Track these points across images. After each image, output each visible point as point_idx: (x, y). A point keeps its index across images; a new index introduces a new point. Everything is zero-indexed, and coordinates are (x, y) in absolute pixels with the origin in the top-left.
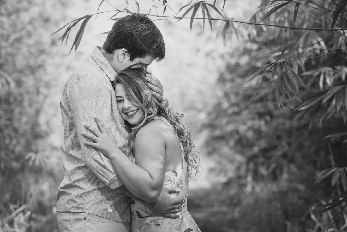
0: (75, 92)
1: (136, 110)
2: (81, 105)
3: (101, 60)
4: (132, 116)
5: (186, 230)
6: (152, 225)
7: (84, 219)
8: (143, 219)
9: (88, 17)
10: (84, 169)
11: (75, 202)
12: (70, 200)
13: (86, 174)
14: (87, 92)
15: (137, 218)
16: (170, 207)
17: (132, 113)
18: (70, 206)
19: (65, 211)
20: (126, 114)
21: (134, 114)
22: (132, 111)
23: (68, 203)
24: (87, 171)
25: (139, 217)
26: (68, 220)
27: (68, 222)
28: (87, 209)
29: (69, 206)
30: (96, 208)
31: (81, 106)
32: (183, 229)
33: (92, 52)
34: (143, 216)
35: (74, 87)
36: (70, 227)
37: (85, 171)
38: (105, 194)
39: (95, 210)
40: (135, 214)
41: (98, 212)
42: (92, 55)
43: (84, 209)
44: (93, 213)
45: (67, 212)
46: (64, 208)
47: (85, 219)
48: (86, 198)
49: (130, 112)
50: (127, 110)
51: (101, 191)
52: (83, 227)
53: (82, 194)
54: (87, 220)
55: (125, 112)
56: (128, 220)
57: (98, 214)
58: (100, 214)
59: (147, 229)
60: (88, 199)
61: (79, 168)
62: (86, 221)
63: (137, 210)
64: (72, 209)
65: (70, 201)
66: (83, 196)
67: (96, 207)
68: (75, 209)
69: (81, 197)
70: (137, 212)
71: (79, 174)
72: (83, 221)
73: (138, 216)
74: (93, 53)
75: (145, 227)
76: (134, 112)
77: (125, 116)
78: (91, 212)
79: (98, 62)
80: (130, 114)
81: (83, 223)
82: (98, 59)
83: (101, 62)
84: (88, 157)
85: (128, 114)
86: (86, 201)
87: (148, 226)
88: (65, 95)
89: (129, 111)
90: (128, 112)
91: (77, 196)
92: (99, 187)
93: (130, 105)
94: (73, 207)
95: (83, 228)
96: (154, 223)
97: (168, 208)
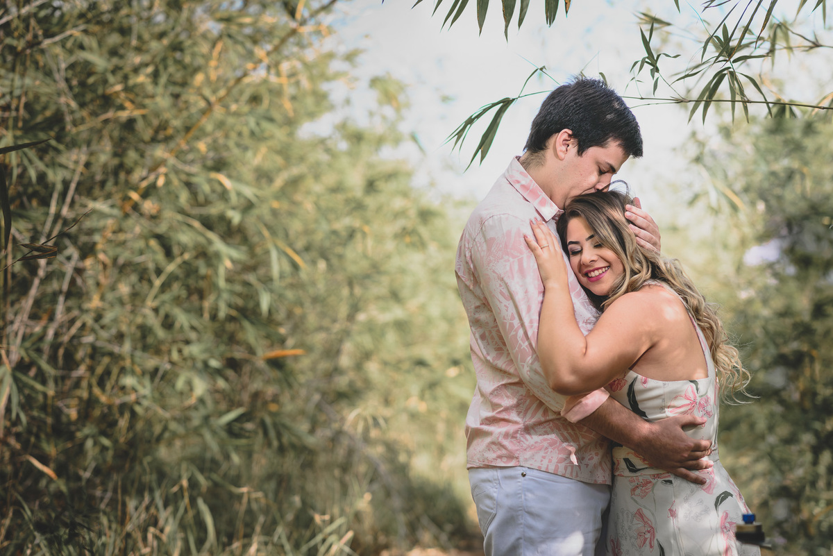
0: (480, 248)
1: (605, 267)
2: (494, 272)
3: (523, 182)
4: (598, 279)
5: (722, 494)
6: (656, 483)
7: (521, 476)
8: (638, 474)
9: (506, 103)
10: (515, 387)
11: (504, 447)
12: (493, 443)
13: (521, 397)
14: (501, 246)
15: (627, 473)
16: (686, 455)
17: (597, 273)
18: (494, 455)
19: (484, 465)
20: (586, 275)
21: (600, 274)
22: (598, 269)
23: (489, 450)
24: (522, 391)
25: (631, 471)
26: (490, 479)
27: (491, 484)
28: (526, 460)
29: (491, 455)
30: (544, 457)
31: (495, 274)
32: (714, 491)
33: (506, 168)
34: (638, 467)
35: (476, 240)
36: (495, 492)
37: (518, 392)
38: (560, 430)
39: (542, 461)
40: (623, 465)
41: (548, 465)
42: (507, 175)
43: (521, 459)
44: (539, 467)
45: (488, 467)
46: (481, 460)
47: (524, 475)
48: (524, 440)
49: (593, 271)
50: (587, 266)
51: (551, 425)
52: (520, 492)
53: (516, 432)
54: (526, 477)
55: (585, 270)
56: (606, 481)
57: (547, 468)
58: (551, 469)
59: (647, 491)
60: (527, 440)
61: (505, 386)
62: (525, 480)
63: (627, 457)
64: (499, 460)
65: (493, 446)
66: (518, 435)
67: (544, 455)
68: (505, 459)
69: (513, 437)
70: (627, 460)
71: (507, 397)
72: (519, 480)
73: (628, 467)
74: (508, 170)
75: (644, 488)
76: (600, 271)
77: (584, 280)
78: (536, 465)
79: (517, 186)
80: (593, 274)
81: (519, 484)
82: (518, 182)
83: (523, 186)
84: (523, 366)
85: (590, 275)
86: (524, 445)
87: (649, 485)
88: (463, 257)
89: (591, 269)
90: (590, 271)
91: (506, 435)
92: (547, 418)
93: (595, 258)
94: (500, 457)
95: (520, 494)
96: (660, 480)
97: (682, 456)
